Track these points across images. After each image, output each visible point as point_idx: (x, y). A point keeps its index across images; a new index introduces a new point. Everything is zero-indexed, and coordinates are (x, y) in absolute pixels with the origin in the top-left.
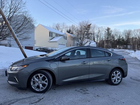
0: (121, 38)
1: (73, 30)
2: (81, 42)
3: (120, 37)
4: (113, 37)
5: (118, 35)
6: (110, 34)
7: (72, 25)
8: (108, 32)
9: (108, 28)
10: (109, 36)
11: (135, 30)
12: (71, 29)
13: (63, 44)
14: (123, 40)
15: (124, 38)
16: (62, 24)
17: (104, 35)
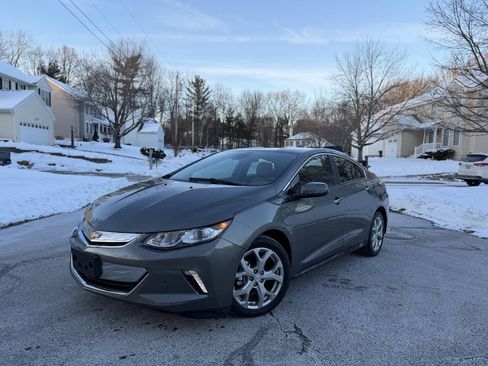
0: (235, 115)
1: (67, 68)
2: (116, 119)
3: (231, 111)
4: (213, 112)
5: (227, 106)
6: (204, 99)
7: (65, 48)
8: (198, 91)
9: (197, 80)
10: (200, 106)
11: (269, 95)
12: (60, 65)
13: (39, 123)
14: (240, 123)
15: (244, 115)
16: (12, 35)
17: (185, 102)
